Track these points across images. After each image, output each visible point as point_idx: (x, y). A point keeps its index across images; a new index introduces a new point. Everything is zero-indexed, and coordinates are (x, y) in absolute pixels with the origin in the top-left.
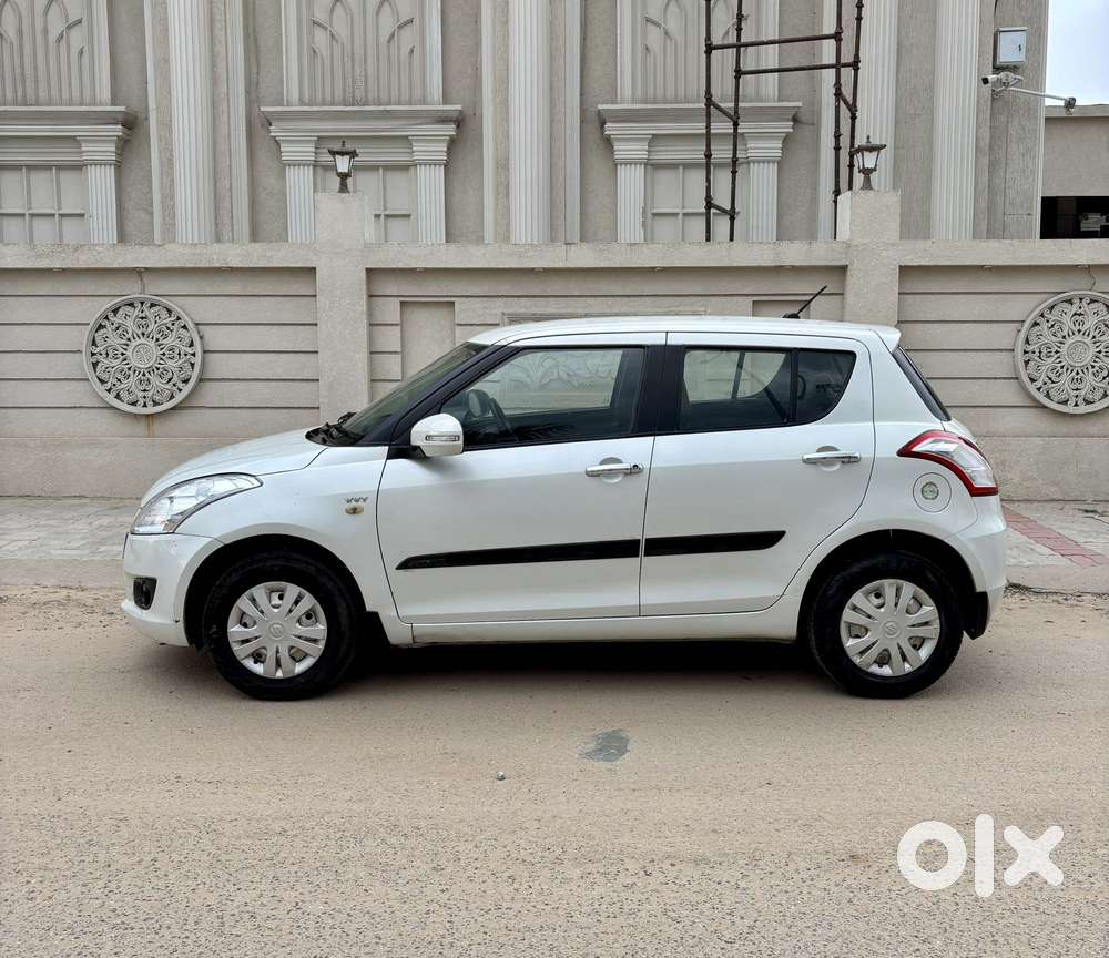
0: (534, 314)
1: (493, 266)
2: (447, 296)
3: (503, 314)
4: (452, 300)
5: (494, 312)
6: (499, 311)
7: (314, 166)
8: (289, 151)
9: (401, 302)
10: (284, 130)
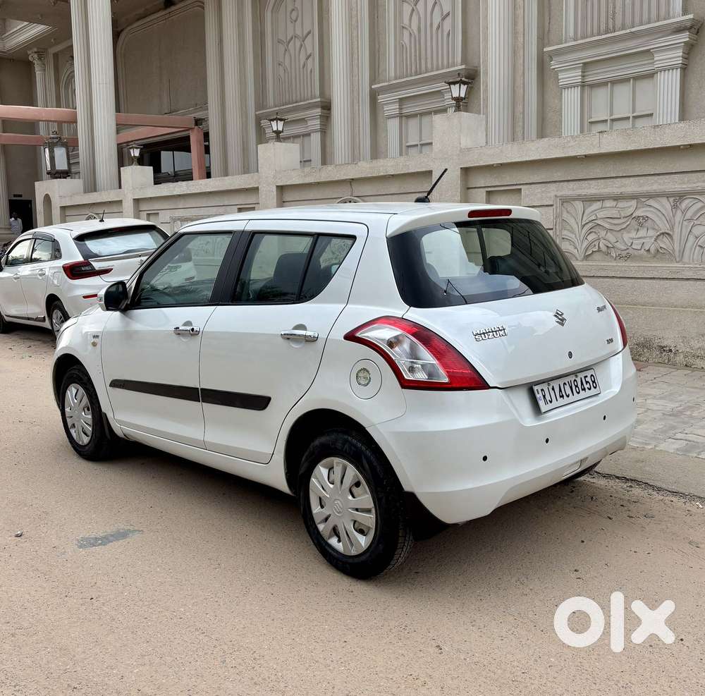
0: (579, 195)
1: (543, 157)
2: (516, 185)
3: (556, 196)
4: (519, 187)
5: (549, 195)
6: (553, 194)
7: (583, 86)
8: (565, 78)
9: (487, 191)
10: (561, 63)
